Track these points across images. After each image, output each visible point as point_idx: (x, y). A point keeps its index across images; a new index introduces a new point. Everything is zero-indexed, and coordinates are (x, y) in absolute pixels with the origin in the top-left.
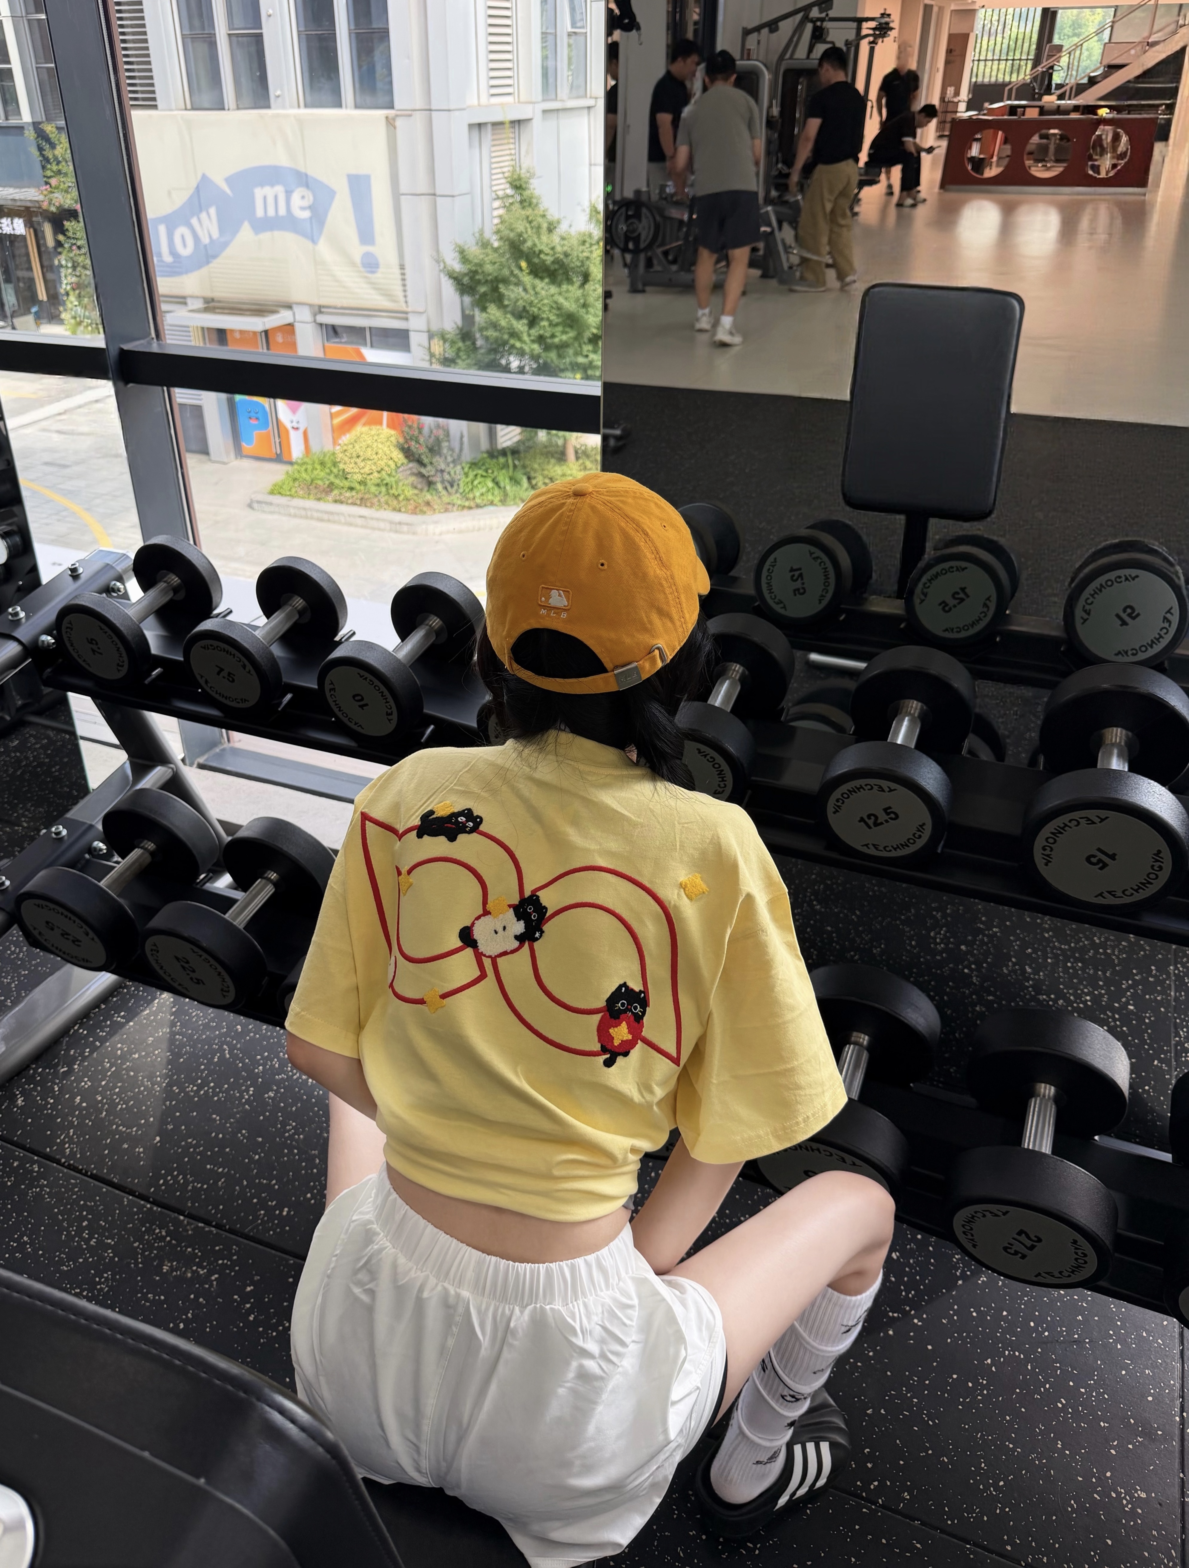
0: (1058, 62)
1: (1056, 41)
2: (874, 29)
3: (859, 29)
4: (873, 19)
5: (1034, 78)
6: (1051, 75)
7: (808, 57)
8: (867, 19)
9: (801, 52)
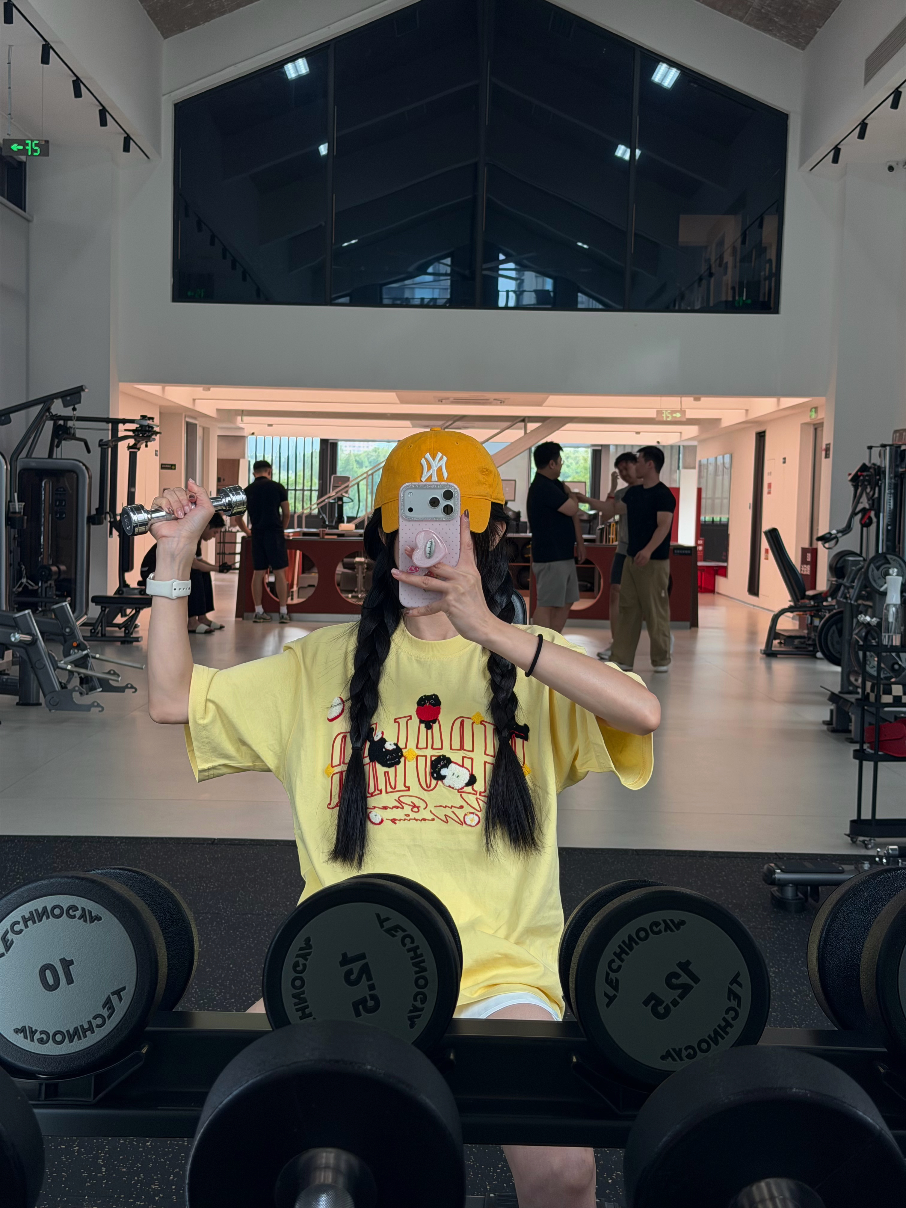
0: (347, 492)
1: (340, 471)
2: (133, 431)
3: (115, 431)
4: (132, 421)
5: (321, 507)
6: (341, 508)
7: (50, 455)
8: (124, 421)
9: (41, 450)
